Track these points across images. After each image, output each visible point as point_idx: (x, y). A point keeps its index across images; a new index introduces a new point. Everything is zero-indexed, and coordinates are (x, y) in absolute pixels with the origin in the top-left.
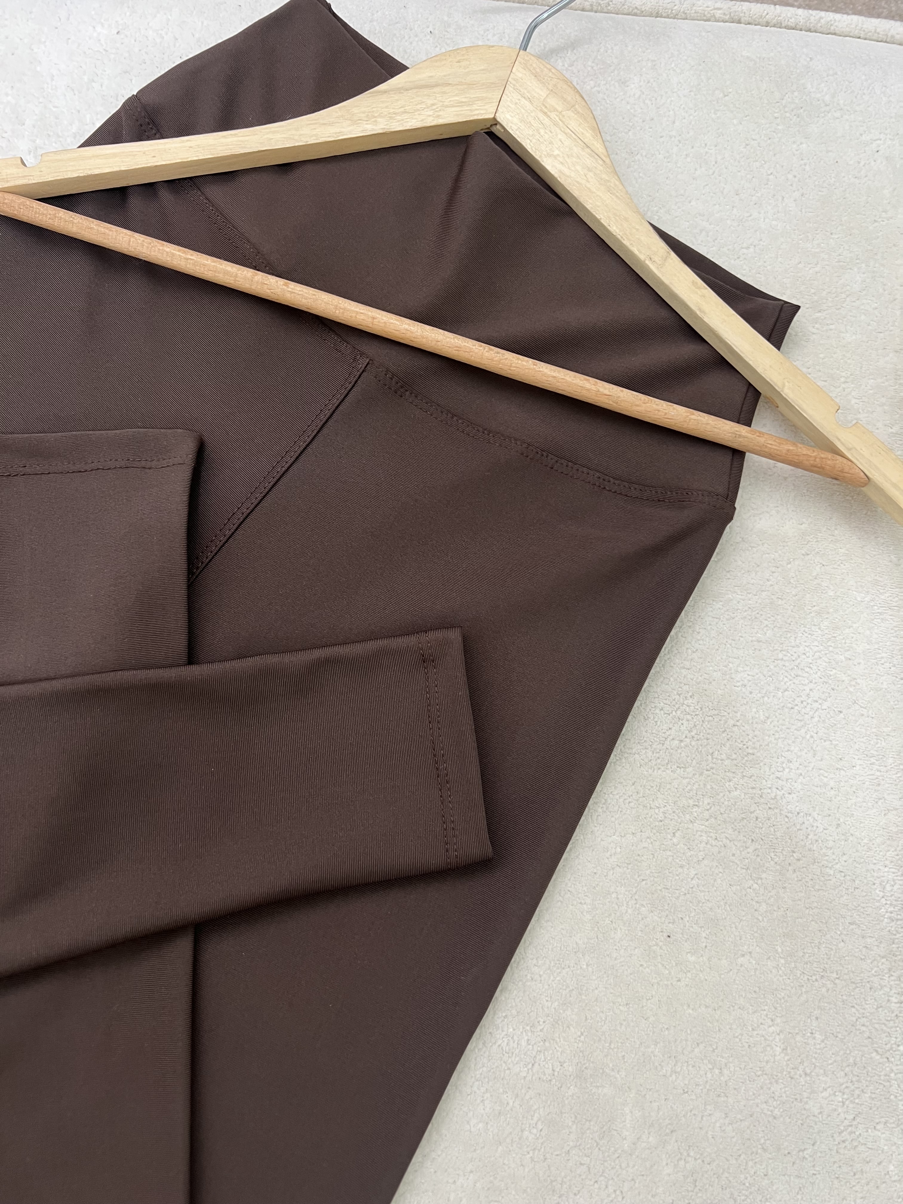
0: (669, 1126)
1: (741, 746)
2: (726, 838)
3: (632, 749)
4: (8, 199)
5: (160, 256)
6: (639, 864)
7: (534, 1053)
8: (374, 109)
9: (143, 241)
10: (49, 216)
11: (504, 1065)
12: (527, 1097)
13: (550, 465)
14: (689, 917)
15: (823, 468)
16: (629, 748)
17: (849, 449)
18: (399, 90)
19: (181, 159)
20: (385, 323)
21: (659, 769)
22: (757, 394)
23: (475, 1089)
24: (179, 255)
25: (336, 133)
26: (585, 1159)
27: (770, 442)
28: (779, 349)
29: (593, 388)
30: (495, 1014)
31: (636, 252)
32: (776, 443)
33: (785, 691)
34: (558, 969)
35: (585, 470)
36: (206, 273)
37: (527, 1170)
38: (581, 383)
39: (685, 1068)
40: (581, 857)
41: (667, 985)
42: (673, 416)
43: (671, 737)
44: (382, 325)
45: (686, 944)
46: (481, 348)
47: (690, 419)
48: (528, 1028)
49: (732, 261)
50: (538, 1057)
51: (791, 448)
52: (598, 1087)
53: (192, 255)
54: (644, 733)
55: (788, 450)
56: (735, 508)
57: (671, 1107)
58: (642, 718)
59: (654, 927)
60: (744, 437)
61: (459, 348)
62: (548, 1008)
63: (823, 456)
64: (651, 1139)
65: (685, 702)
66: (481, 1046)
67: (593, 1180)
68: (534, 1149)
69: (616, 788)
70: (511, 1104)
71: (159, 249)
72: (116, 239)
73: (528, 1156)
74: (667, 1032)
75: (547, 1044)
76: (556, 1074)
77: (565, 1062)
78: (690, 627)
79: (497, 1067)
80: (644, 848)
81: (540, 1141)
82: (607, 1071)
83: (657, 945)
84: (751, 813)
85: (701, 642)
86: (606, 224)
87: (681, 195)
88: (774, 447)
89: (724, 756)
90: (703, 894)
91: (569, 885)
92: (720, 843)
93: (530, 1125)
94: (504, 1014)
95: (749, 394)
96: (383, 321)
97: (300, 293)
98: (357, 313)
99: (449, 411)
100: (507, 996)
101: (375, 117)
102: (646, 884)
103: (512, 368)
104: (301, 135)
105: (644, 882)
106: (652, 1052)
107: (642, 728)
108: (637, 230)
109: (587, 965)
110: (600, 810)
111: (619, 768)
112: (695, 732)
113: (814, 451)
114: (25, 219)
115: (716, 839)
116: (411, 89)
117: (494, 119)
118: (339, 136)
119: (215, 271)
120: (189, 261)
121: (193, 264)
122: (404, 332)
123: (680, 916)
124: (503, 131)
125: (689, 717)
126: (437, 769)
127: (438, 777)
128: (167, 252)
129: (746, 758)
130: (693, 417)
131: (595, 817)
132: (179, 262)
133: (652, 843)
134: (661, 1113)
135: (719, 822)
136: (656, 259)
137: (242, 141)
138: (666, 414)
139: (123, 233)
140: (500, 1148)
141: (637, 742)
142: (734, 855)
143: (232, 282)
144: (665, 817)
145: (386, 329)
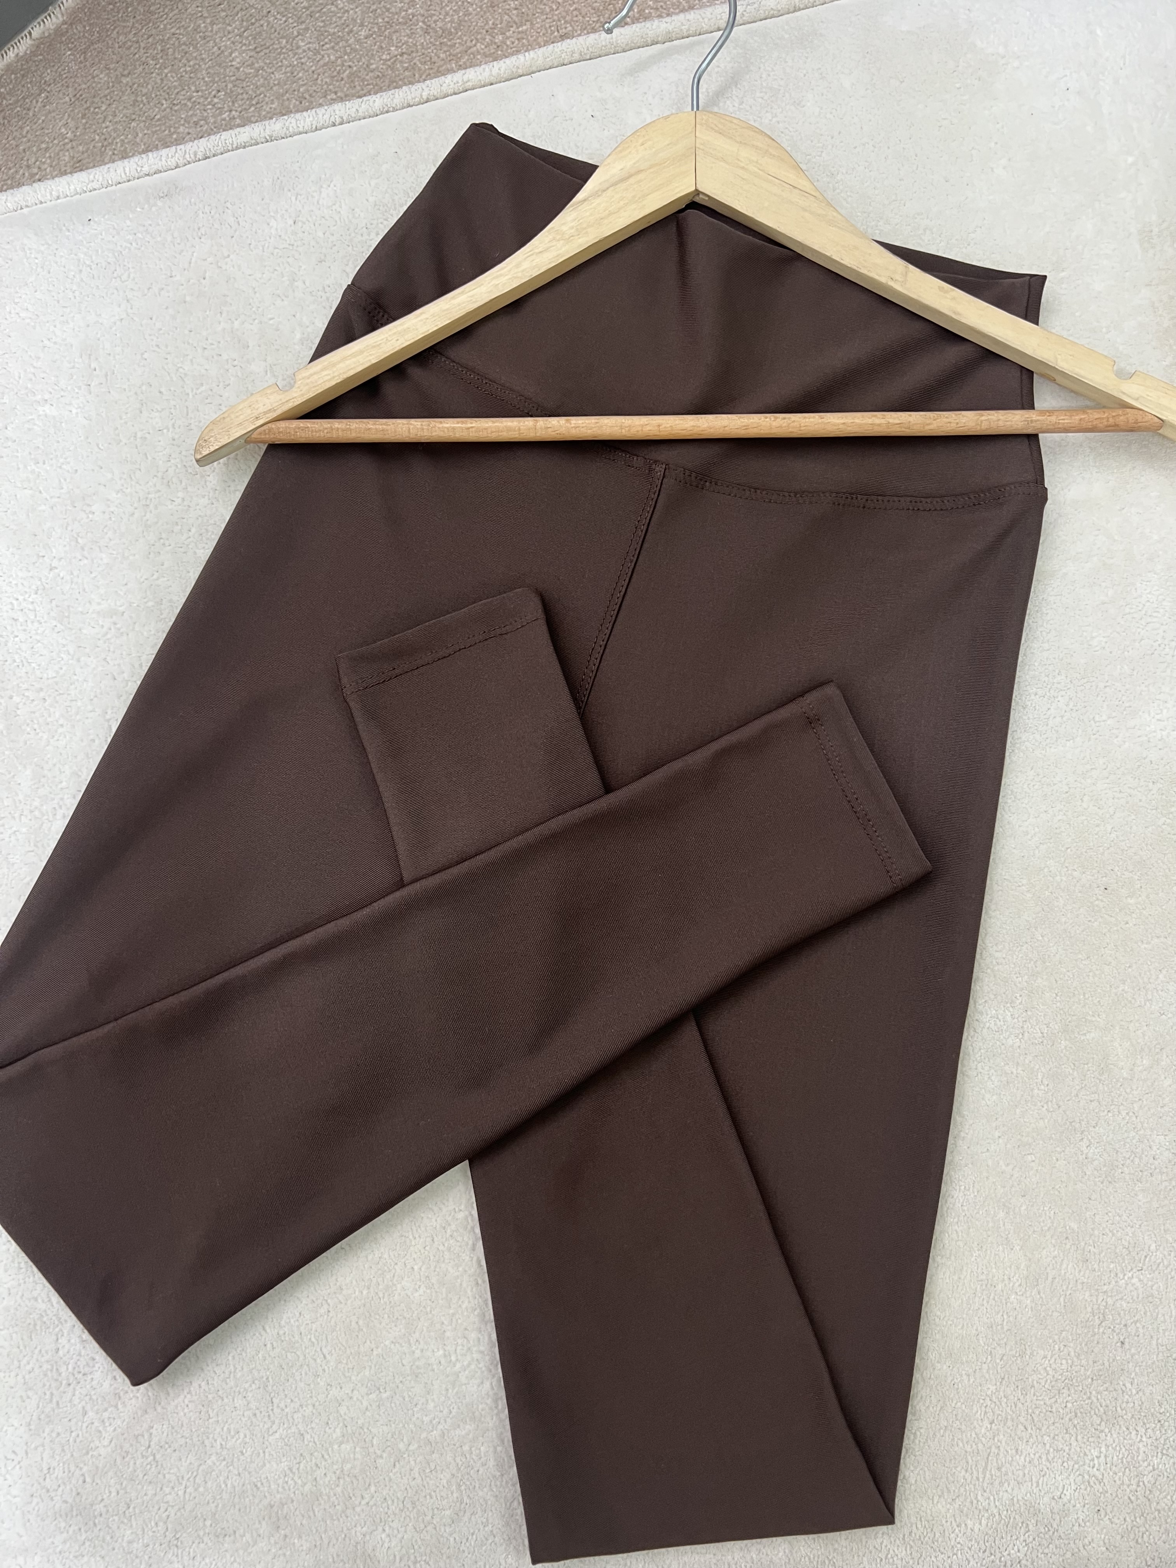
0: (1157, 1046)
1: (1117, 703)
2: (1130, 788)
3: (1020, 738)
4: (283, 428)
5: (442, 434)
6: (1059, 836)
7: (1021, 1024)
8: (581, 221)
9: (422, 425)
10: (326, 431)
11: (998, 1042)
12: (1027, 1061)
13: (862, 506)
14: (1119, 866)
15: (1118, 425)
16: (1018, 739)
17: (1137, 399)
18: (596, 194)
19: (423, 333)
20: (671, 426)
21: (1050, 747)
22: (1031, 373)
23: (980, 1070)
24: (460, 427)
25: (554, 257)
26: (1093, 1096)
27: (1062, 418)
28: (1037, 324)
29: (883, 421)
30: (975, 1002)
31: (877, 277)
32: (1067, 417)
33: (1141, 641)
34: (1018, 947)
35: (896, 499)
36: (489, 435)
37: (1046, 1121)
38: (870, 421)
39: (1155, 994)
40: (1006, 847)
41: (1117, 930)
42: (965, 423)
43: (1053, 716)
44: (669, 429)
45: (1123, 891)
46: (768, 420)
47: (981, 422)
48: (1009, 1005)
49: (964, 250)
50: (1025, 1026)
51: (1083, 417)
52: (1085, 1034)
53: (471, 423)
54: (1027, 721)
55: (1081, 420)
56: (1046, 489)
57: (1154, 1030)
58: (1020, 707)
59: (1090, 885)
60: (1036, 421)
61: (746, 427)
62: (1020, 983)
63: (1114, 414)
64: (1144, 1062)
65: (1055, 681)
66: (972, 1033)
67: (1106, 1111)
68: (1047, 1103)
69: (1017, 777)
70: (1015, 1072)
71: (439, 428)
72: (395, 432)
73: (1044, 1109)
74: (1130, 970)
75: (1029, 1013)
76: (1045, 1035)
77: (1049, 1023)
78: (1037, 611)
79: (992, 1046)
80: (1059, 821)
81: (1050, 1094)
82: (1089, 1018)
83: (1098, 899)
84: (1145, 759)
85: (1051, 622)
86: (838, 259)
87: (894, 201)
88: (1066, 421)
89: (1104, 717)
90: (1124, 843)
91: (1004, 874)
92: (1126, 794)
93: (1037, 1083)
94: (983, 1001)
95: (1024, 377)
96: (668, 425)
97: (584, 425)
98: (642, 426)
99: (750, 487)
100: (980, 984)
101: (585, 228)
102: (1071, 851)
103: (802, 428)
104: (523, 271)
105: (1069, 850)
106: (1123, 990)
107: (1024, 717)
108: (870, 254)
109: (1042, 936)
110: (1009, 801)
111: (1014, 759)
112: (1071, 704)
113: (1104, 412)
114: (302, 441)
115: (1120, 792)
116: (608, 188)
117: (696, 190)
118: (558, 260)
119: (498, 431)
120: (471, 430)
121: (476, 432)
122: (691, 428)
123: (1109, 868)
124: (707, 198)
125: (1063, 693)
126: (856, 812)
127: (859, 818)
128: (448, 428)
129: (1125, 713)
130: (983, 418)
131: (1007, 808)
132: (461, 434)
133: (1065, 814)
134: (1147, 1038)
135: (1119, 777)
136: (898, 277)
137: (471, 297)
138: (957, 423)
139: (400, 424)
140: (1018, 1110)
141: (1023, 731)
142: (1140, 801)
143: (517, 436)
144: (1070, 788)
145: (673, 432)
